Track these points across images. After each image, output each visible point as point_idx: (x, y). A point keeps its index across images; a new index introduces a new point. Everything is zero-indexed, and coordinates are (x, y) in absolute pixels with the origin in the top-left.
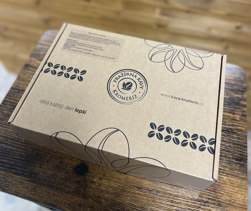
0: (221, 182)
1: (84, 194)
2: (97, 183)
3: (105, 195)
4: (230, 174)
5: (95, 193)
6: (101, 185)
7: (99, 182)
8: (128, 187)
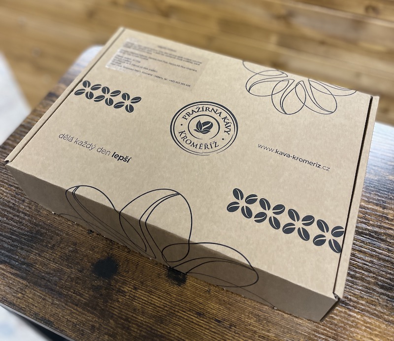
0: (350, 323)
1: (103, 309)
2: (128, 294)
3: (139, 318)
4: (368, 312)
5: (121, 311)
6: (134, 298)
7: (132, 293)
8: (181, 309)
